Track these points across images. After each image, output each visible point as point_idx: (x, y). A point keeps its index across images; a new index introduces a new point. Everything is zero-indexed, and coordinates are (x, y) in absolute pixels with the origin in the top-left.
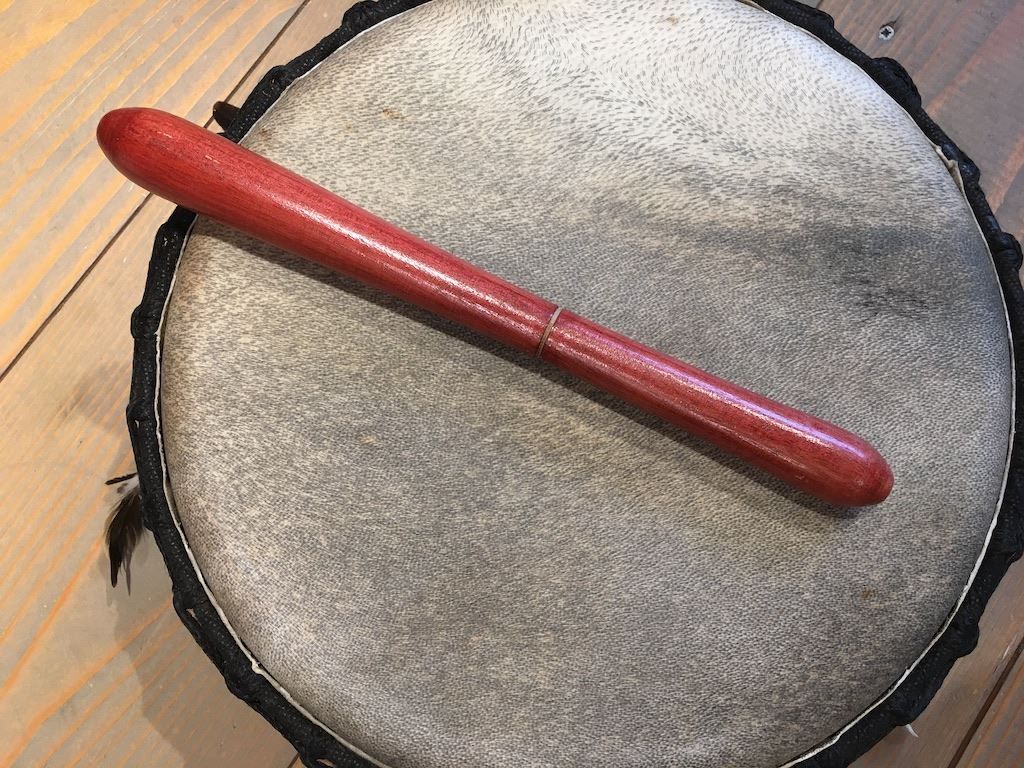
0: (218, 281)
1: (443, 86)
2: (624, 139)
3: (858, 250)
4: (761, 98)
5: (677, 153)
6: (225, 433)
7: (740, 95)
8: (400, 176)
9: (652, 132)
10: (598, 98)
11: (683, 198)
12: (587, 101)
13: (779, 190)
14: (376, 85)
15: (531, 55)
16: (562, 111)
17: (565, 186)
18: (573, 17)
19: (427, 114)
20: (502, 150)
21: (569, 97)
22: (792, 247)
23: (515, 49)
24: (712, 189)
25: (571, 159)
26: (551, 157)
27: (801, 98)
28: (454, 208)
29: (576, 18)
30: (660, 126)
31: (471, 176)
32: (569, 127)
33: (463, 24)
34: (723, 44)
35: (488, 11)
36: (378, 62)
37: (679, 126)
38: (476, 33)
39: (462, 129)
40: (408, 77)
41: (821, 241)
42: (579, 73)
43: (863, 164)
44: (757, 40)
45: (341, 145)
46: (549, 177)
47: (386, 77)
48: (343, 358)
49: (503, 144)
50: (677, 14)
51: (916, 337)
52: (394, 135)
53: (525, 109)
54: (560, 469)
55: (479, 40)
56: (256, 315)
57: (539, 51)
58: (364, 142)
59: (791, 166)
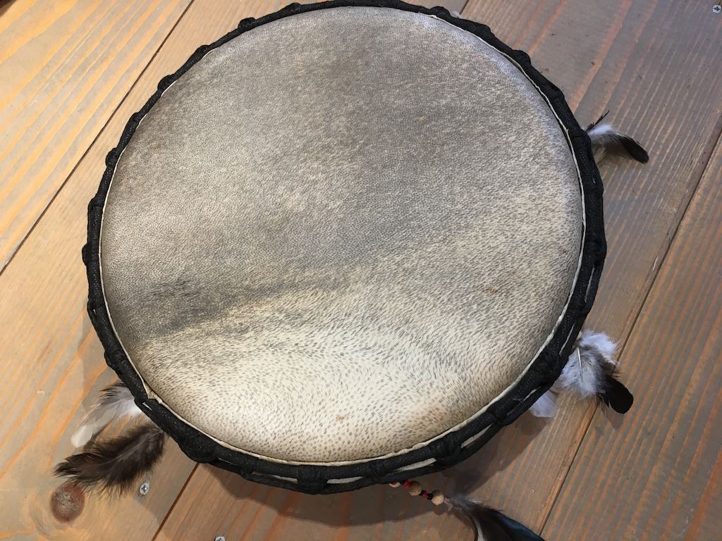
0: (544, 160)
1: (468, 321)
2: (345, 328)
3: (195, 311)
4: (271, 385)
5: (311, 331)
6: (499, 92)
7: (284, 382)
8: (469, 256)
9: (330, 339)
10: (369, 348)
11: (300, 305)
12: (375, 344)
13: (245, 331)
14: (510, 305)
15: (421, 361)
16: (389, 332)
17: (369, 287)
18: (405, 398)
19: (470, 299)
20: (415, 295)
21: (387, 342)
22: (230, 300)
23: (433, 362)
24: (285, 316)
25: (372, 305)
26: (384, 301)
27: (247, 394)
28: (429, 250)
29: (402, 398)
30: (326, 344)
31: (427, 272)
32: (380, 324)
33: (473, 367)
34: (304, 414)
35: (461, 381)
36: (515, 320)
37: (315, 349)
38: (462, 363)
39: (445, 298)
40: (493, 318)
41: (216, 309)
42: (387, 360)
43: (201, 364)
44: (284, 424)
45: (513, 261)
46: (381, 288)
47: (506, 313)
48: (454, 150)
49: (416, 298)
50: (339, 424)
51: (155, 275)
52: (484, 279)
53: (411, 325)
54: (320, 143)
55: (458, 359)
56: (513, 152)
57: (417, 366)
58: (500, 268)
59: (243, 347)
